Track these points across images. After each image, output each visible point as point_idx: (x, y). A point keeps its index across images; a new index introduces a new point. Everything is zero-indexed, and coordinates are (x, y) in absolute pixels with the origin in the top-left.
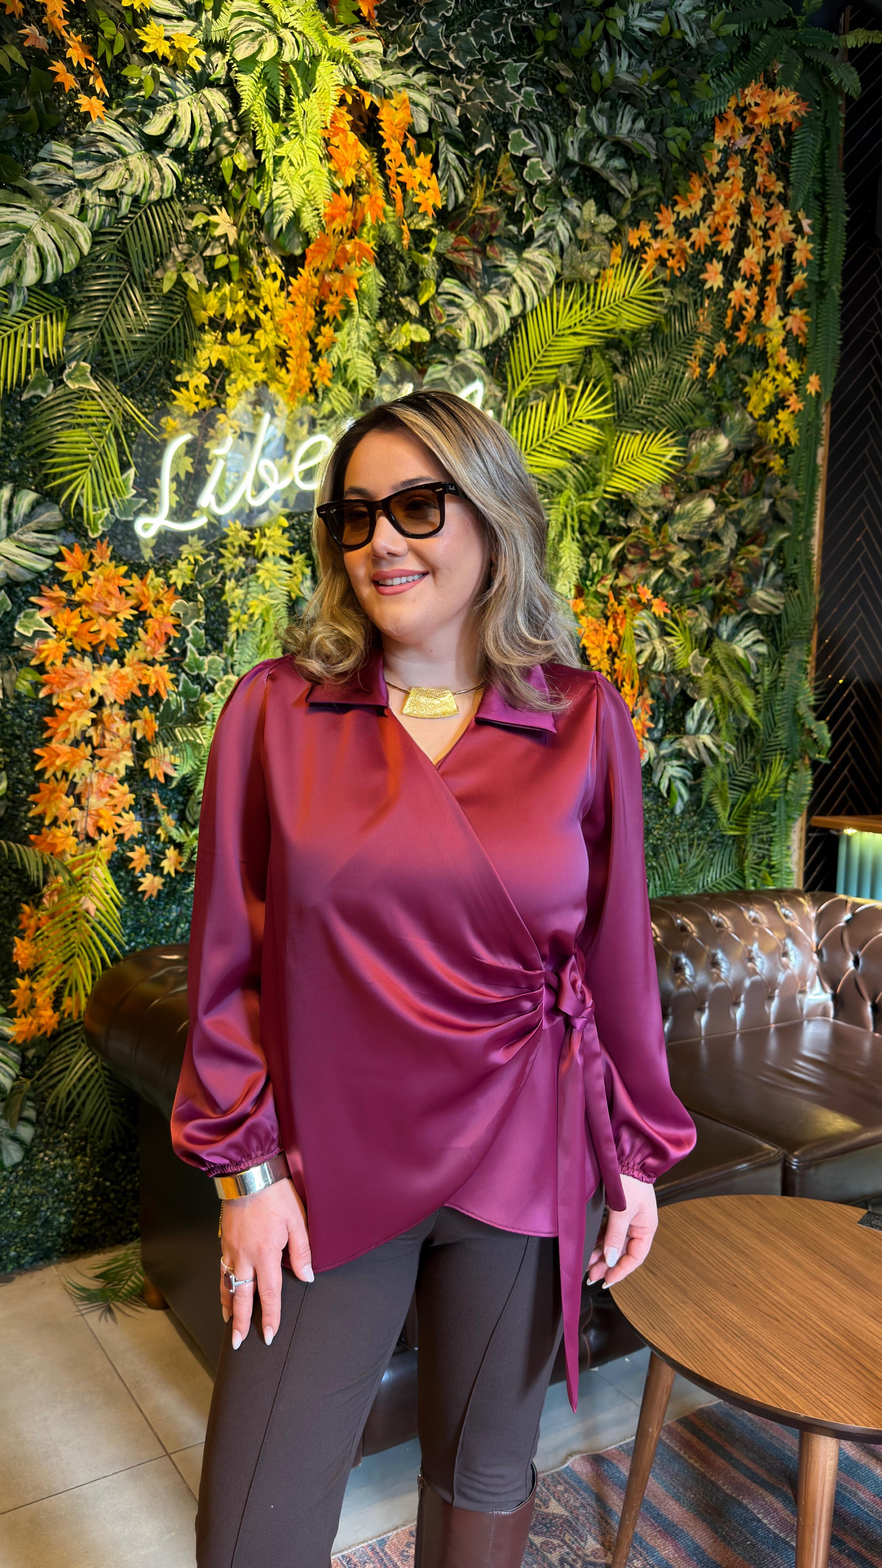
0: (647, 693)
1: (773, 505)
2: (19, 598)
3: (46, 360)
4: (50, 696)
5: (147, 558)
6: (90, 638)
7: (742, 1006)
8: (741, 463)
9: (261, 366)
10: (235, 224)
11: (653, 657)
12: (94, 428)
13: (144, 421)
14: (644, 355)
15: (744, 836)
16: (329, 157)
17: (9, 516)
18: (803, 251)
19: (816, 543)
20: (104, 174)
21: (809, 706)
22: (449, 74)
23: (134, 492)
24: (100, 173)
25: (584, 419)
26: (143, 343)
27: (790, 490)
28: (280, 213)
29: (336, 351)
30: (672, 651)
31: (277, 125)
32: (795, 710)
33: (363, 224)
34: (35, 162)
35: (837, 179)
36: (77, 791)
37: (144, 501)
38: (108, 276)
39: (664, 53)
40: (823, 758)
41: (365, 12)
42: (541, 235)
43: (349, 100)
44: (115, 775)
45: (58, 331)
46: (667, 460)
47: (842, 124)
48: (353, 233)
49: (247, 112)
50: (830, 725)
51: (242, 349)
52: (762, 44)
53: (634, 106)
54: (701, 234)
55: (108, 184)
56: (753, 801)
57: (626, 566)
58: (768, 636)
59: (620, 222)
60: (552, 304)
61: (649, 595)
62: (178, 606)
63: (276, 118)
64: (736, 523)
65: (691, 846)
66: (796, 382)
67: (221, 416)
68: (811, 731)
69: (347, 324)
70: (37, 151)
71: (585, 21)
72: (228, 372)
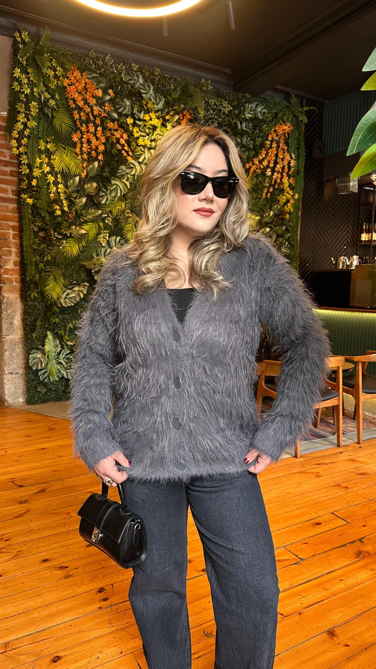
1: (286, 227)
3: (122, 210)
8: (277, 218)
18: (293, 163)
19: (299, 236)
20: (131, 172)
27: (291, 223)
34: (118, 170)
35: (303, 143)
39: (254, 121)
46: (256, 219)
47: (304, 129)
52: (281, 113)
54: (265, 163)
55: (133, 173)
64: (276, 232)
66: (292, 196)
70: (119, 168)
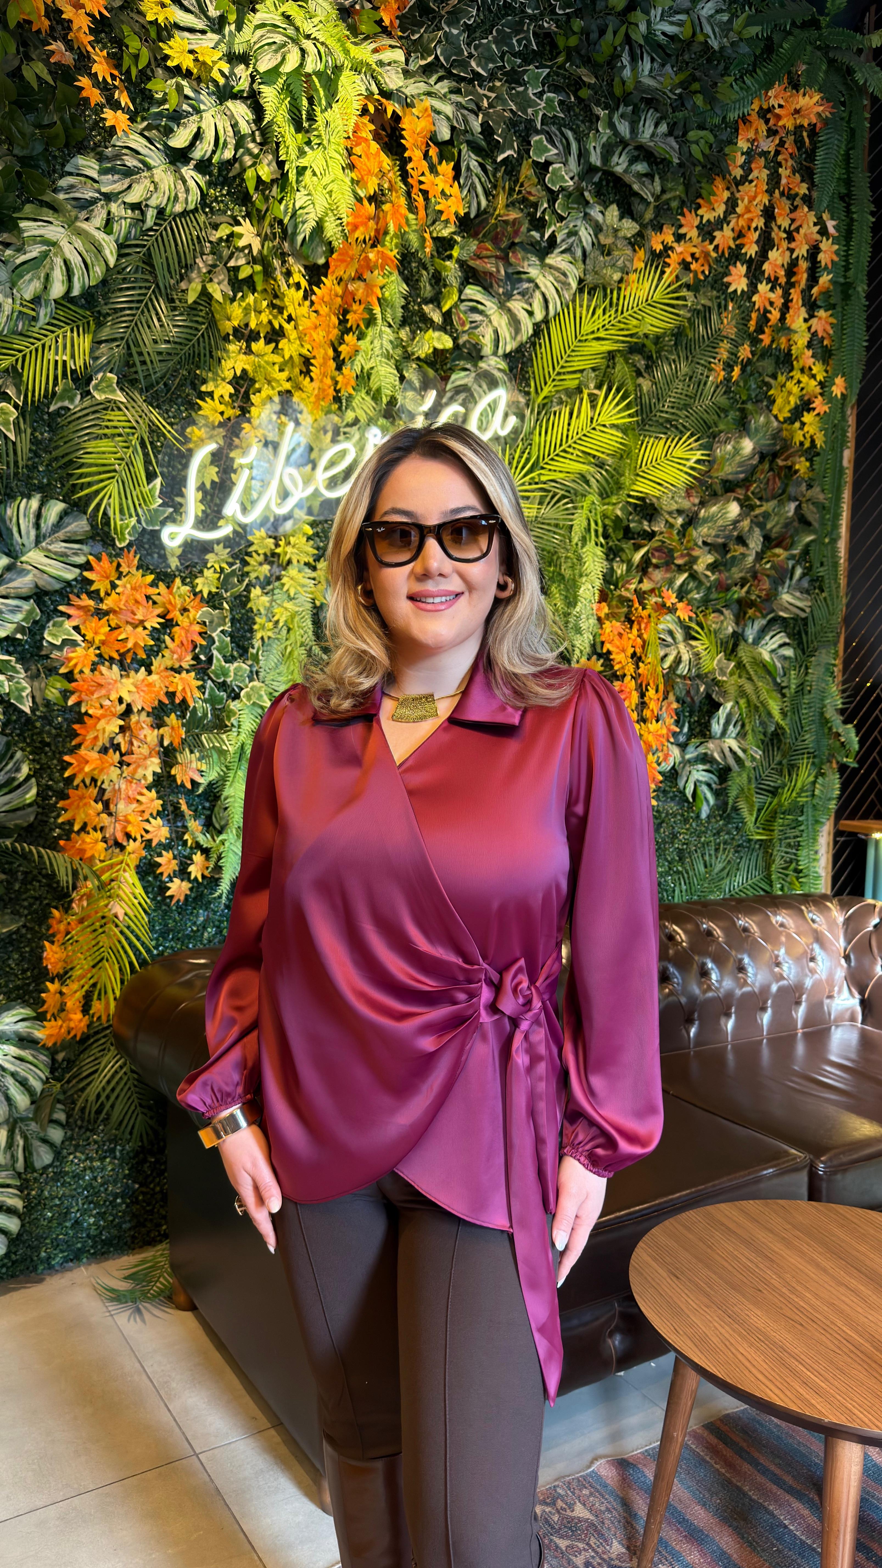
0: (671, 697)
1: (799, 507)
2: (48, 607)
3: (73, 372)
4: (78, 704)
5: (173, 568)
6: (117, 646)
7: (769, 1011)
8: (766, 466)
9: (284, 375)
10: (258, 235)
11: (678, 661)
12: (120, 439)
13: (169, 432)
14: (667, 359)
15: (770, 840)
16: (352, 167)
17: (37, 526)
18: (828, 252)
19: (842, 546)
20: (129, 187)
21: (836, 710)
22: (470, 82)
23: (161, 501)
24: (125, 186)
25: (607, 423)
26: (169, 354)
27: (816, 492)
28: (304, 222)
29: (359, 359)
30: (697, 655)
31: (300, 136)
32: (822, 714)
33: (386, 233)
34: (61, 176)
35: (862, 180)
36: (105, 798)
37: (171, 510)
38: (133, 288)
39: (686, 57)
40: (851, 762)
41: (387, 22)
42: (563, 241)
43: (372, 109)
44: (143, 782)
45: (84, 343)
46: (691, 463)
47: (867, 125)
48: (376, 242)
49: (271, 124)
50: (858, 729)
51: (266, 358)
52: (785, 45)
53: (656, 110)
54: (724, 237)
55: (133, 197)
56: (780, 804)
57: (650, 570)
58: (794, 640)
59: (643, 226)
60: (574, 309)
61: (674, 600)
62: (204, 613)
63: (299, 128)
64: (762, 526)
65: (717, 850)
66: (822, 384)
67: (245, 425)
68: (838, 735)
69: (370, 332)
70: (63, 165)
71: (607, 26)
72: (253, 381)
